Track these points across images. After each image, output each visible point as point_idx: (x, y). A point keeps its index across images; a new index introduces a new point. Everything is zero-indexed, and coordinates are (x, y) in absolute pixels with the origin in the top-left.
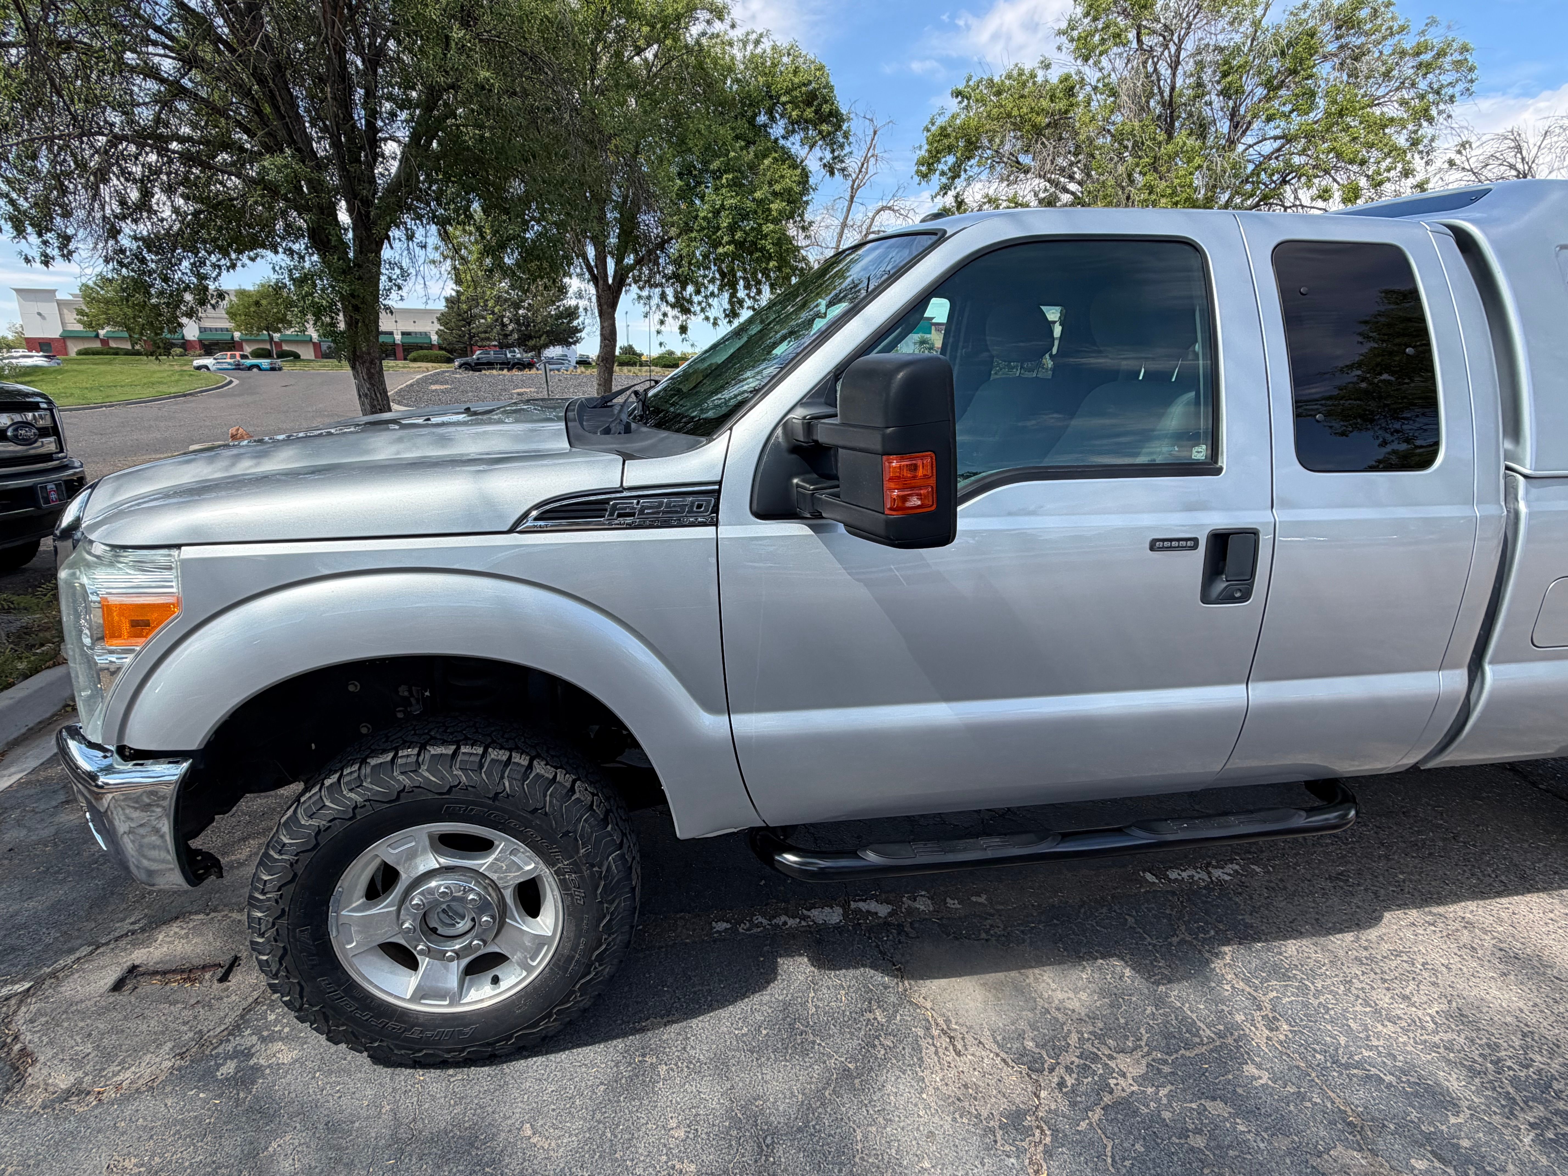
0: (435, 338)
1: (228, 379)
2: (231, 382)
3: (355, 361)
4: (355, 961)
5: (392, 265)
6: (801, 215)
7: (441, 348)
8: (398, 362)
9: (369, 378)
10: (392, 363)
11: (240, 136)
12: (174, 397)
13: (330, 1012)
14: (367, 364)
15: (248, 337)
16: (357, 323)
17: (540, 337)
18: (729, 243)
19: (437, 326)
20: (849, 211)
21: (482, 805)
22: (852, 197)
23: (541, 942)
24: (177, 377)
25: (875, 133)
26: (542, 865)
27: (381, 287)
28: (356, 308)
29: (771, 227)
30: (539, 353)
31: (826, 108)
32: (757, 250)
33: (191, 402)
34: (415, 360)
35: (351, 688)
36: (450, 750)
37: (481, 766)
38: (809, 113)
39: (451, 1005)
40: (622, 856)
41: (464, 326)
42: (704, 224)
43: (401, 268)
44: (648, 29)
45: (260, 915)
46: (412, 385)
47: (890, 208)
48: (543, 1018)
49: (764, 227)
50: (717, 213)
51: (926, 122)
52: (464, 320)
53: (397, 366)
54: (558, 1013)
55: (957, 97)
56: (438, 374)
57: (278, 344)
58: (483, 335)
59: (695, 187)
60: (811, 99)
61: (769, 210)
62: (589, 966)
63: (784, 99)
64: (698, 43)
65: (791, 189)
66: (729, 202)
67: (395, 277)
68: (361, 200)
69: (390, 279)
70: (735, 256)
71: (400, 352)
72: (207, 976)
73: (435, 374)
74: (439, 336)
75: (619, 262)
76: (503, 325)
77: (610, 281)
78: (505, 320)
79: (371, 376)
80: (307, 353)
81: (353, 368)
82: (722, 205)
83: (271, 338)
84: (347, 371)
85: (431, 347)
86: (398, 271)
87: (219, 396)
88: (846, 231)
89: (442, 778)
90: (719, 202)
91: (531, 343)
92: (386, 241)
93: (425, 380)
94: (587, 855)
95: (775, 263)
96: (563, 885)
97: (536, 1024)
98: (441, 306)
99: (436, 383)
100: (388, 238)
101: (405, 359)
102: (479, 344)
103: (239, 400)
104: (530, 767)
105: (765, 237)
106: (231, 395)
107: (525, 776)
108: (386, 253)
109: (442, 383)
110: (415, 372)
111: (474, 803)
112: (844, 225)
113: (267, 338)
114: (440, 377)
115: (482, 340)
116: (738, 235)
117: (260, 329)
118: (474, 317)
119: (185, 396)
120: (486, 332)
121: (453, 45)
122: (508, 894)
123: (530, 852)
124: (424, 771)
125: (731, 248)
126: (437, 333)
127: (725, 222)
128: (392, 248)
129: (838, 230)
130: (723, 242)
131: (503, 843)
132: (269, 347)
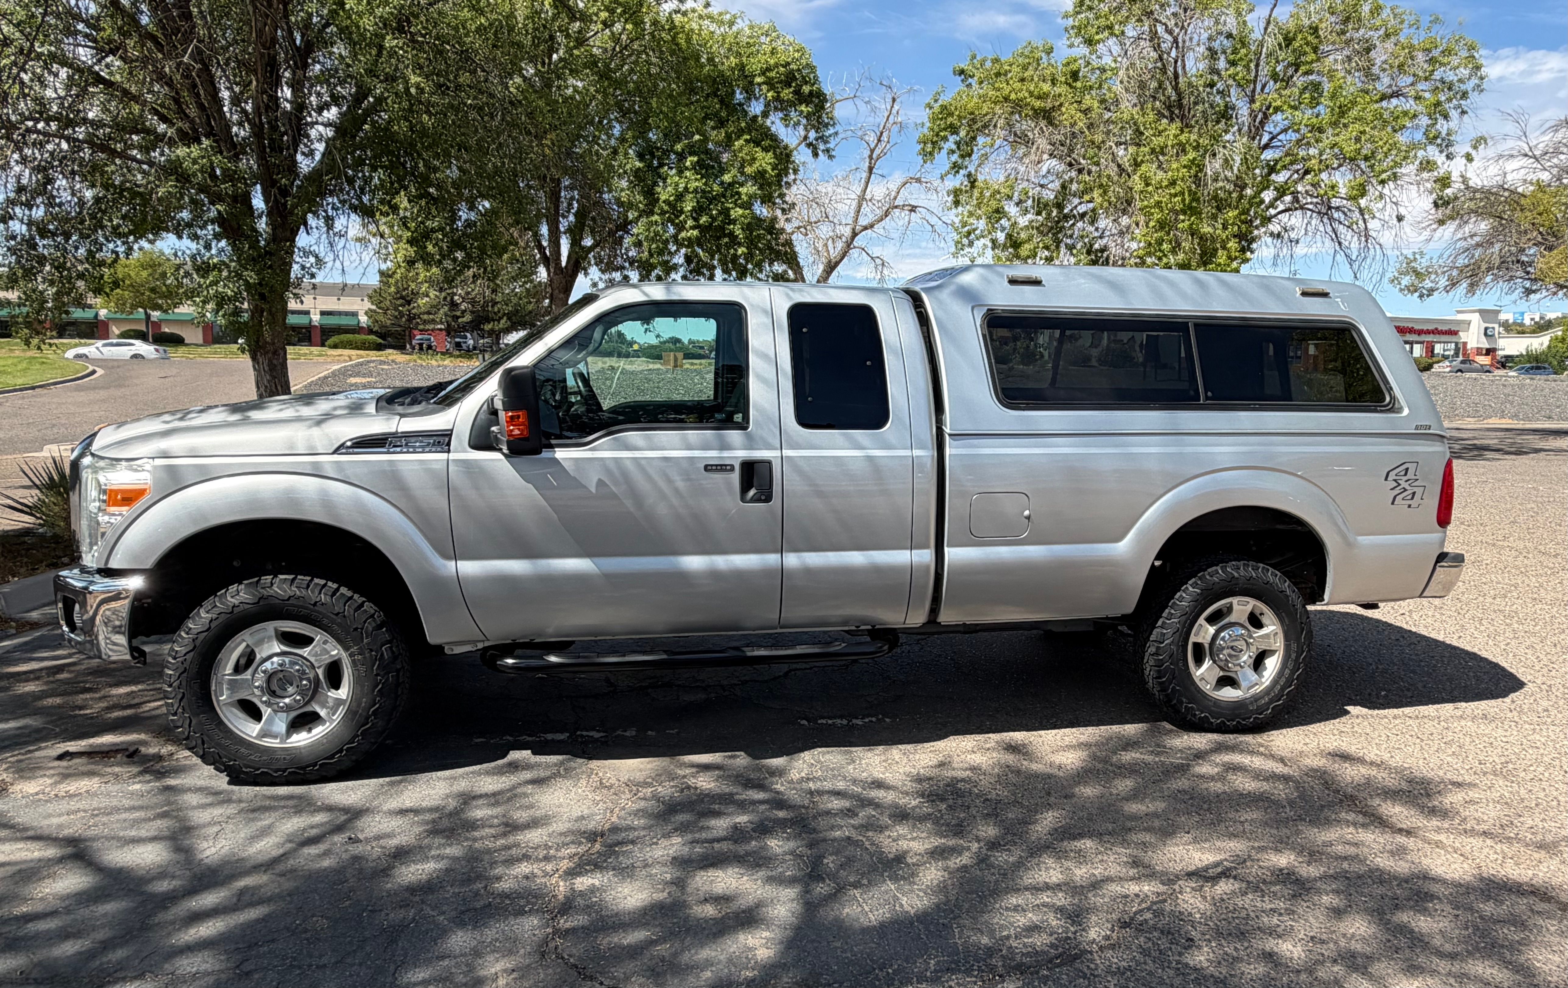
0: (363, 319)
1: (91, 368)
2: (94, 372)
3: (256, 350)
4: (224, 708)
5: (307, 253)
6: (782, 196)
7: (370, 331)
8: (313, 349)
9: (270, 370)
10: (305, 350)
11: (152, 120)
12: (21, 390)
13: (205, 738)
14: (270, 355)
15: (118, 316)
16: (262, 312)
17: (499, 321)
18: (693, 228)
19: (368, 305)
20: (867, 183)
21: (306, 608)
22: (871, 169)
23: (339, 702)
24: (24, 365)
25: (894, 100)
26: (342, 652)
27: (293, 275)
28: (262, 297)
29: (740, 211)
30: (498, 338)
31: (806, 89)
32: (725, 236)
33: (41, 396)
34: (335, 346)
35: (235, 563)
36: (291, 577)
37: (308, 586)
38: (787, 94)
39: (281, 743)
40: (391, 648)
41: (402, 305)
42: (666, 208)
43: (317, 257)
44: (607, 14)
45: (171, 672)
46: (326, 378)
47: (918, 180)
48: (337, 753)
49: (732, 212)
50: (680, 197)
51: (929, 99)
52: (402, 298)
53: (311, 353)
54: (347, 750)
55: (960, 75)
56: (361, 364)
57: (157, 325)
58: (425, 317)
59: (658, 167)
60: (789, 79)
61: (739, 193)
62: (367, 718)
63: (758, 80)
64: (670, 19)
65: (765, 171)
66: (693, 185)
67: (308, 265)
68: (279, 188)
69: (303, 268)
70: (699, 242)
71: (316, 336)
72: (119, 756)
73: (357, 365)
74: (370, 317)
75: (575, 243)
76: (454, 305)
77: (564, 264)
78: (456, 298)
79: (272, 368)
80: (194, 335)
81: (254, 358)
82: (686, 189)
83: (148, 317)
84: (245, 361)
85: (357, 330)
86: (312, 259)
87: (79, 389)
88: (864, 205)
89: (285, 591)
90: (682, 186)
91: (488, 327)
92: (302, 227)
93: (344, 373)
94: (368, 644)
95: (744, 249)
96: (354, 663)
97: (332, 757)
98: (374, 280)
99: (358, 375)
100: (305, 224)
101: (323, 345)
102: (421, 327)
103: (103, 394)
104: (337, 590)
105: (734, 222)
106: (94, 388)
107: (334, 594)
108: (302, 240)
109: (364, 376)
110: (333, 362)
111: (302, 607)
112: (862, 199)
113: (143, 316)
114: (363, 369)
115: (425, 322)
116: (704, 219)
117: (134, 307)
118: (415, 294)
119: (33, 388)
120: (429, 313)
121: (385, 52)
122: (320, 672)
123: (335, 643)
124: (275, 588)
125: (695, 233)
126: (366, 313)
127: (688, 206)
128: (308, 233)
129: (854, 204)
130: (687, 226)
131: (319, 637)
132: (144, 329)
